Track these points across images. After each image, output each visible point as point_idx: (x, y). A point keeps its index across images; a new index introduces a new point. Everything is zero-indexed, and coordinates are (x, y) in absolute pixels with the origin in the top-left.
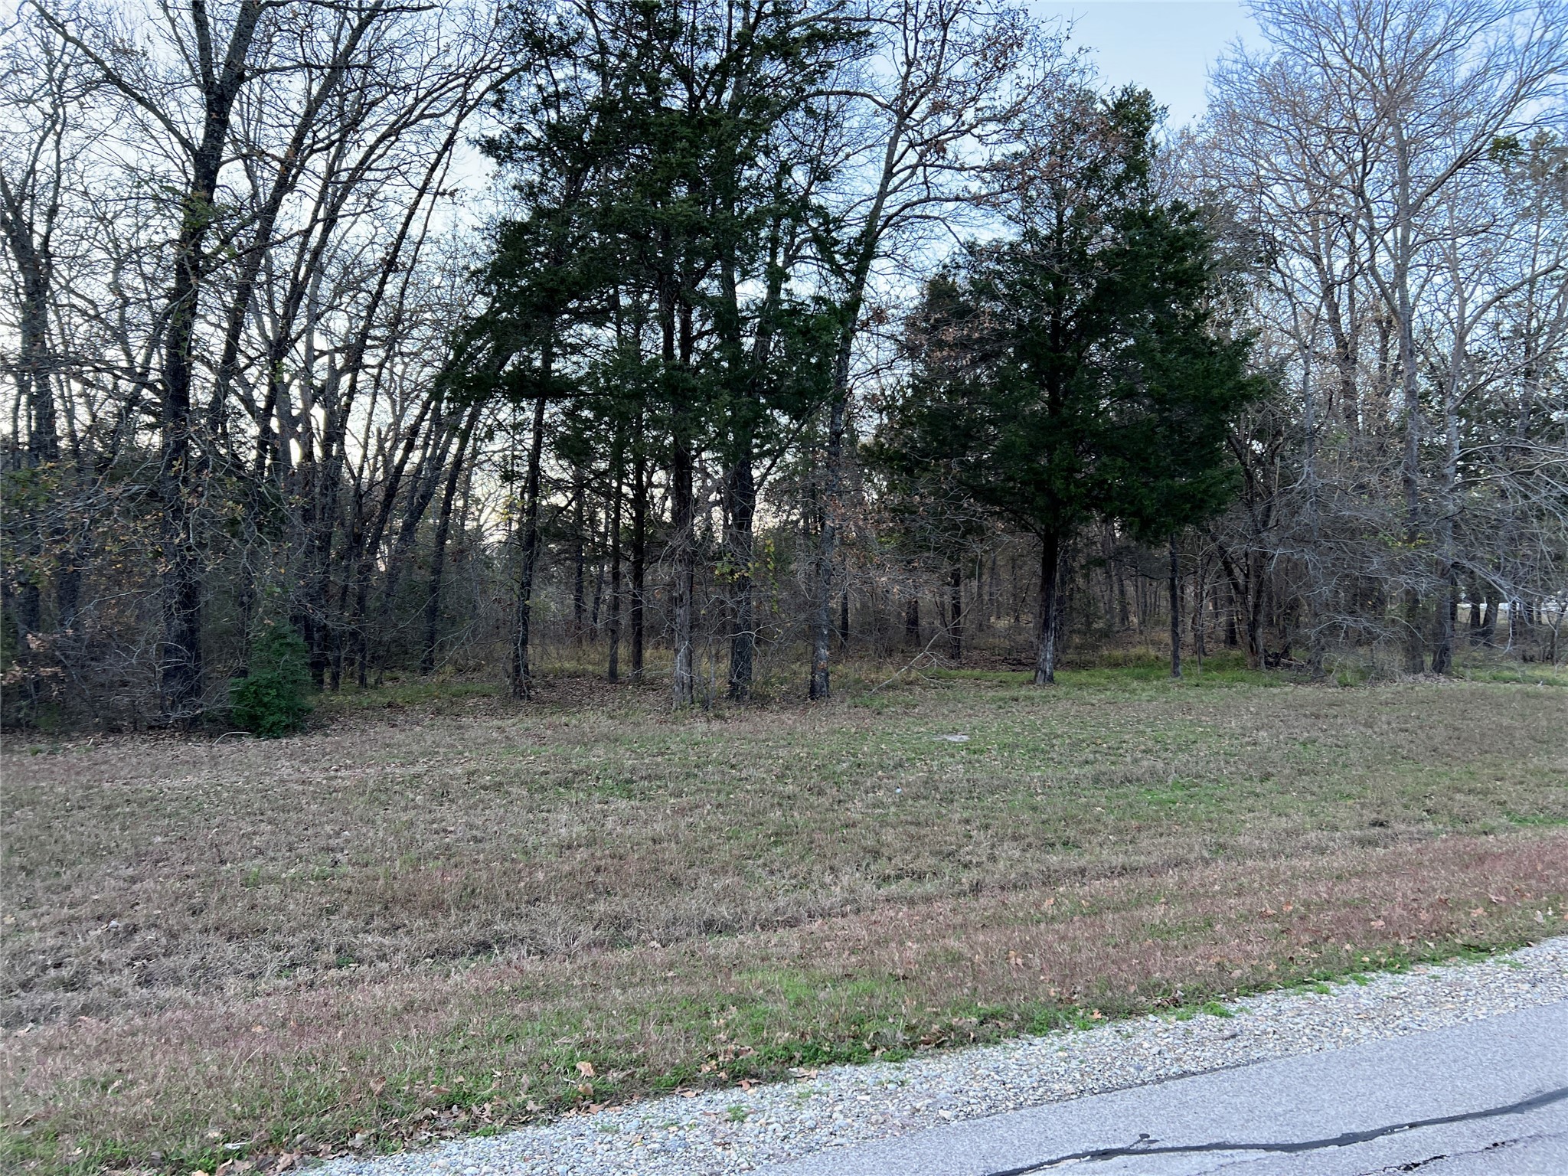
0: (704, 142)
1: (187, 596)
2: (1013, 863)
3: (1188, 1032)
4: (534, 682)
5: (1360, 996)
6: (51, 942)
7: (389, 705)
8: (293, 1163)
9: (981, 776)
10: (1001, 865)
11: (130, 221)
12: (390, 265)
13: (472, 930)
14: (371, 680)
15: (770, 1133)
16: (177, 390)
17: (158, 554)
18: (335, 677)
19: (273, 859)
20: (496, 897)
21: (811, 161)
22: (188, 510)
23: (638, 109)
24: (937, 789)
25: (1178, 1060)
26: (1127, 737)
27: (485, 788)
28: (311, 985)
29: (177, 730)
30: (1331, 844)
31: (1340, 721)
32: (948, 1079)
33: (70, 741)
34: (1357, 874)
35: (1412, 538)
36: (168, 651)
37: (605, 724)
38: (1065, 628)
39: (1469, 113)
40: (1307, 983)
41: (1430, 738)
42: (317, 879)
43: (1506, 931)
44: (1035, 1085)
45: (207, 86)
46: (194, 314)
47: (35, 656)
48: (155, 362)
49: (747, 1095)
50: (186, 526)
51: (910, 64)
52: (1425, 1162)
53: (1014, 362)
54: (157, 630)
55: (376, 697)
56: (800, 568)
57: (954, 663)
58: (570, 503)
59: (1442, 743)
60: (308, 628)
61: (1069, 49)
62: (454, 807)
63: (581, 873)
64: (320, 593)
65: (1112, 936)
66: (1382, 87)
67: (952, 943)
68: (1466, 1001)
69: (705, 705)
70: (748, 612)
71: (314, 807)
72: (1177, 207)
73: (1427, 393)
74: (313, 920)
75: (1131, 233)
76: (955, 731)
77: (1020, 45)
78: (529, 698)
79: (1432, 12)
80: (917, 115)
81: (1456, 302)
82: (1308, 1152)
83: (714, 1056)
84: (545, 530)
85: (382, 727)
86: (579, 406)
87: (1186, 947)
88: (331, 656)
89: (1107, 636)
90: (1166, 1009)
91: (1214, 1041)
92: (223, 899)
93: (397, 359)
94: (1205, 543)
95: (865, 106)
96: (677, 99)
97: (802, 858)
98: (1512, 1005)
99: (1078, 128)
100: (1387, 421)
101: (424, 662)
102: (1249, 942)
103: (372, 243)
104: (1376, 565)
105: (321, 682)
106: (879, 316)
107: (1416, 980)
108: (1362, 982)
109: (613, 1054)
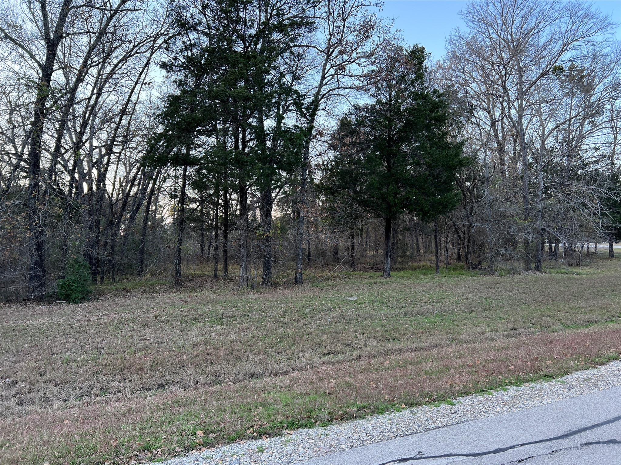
0: (250, 64)
1: (39, 246)
2: (373, 347)
3: (438, 411)
4: (184, 279)
5: (504, 396)
7: (124, 289)
9: (362, 313)
10: (369, 348)
11: (16, 94)
12: (123, 112)
13: (157, 379)
14: (117, 279)
15: (274, 456)
16: (35, 162)
17: (27, 229)
18: (102, 278)
19: (74, 353)
20: (167, 365)
21: (293, 72)
22: (39, 211)
23: (224, 51)
24: (344, 319)
25: (434, 422)
26: (418, 297)
27: (163, 322)
28: (89, 403)
29: (35, 301)
30: (496, 337)
31: (499, 290)
32: (345, 433)
34: (505, 349)
35: (526, 219)
36: (31, 269)
37: (212, 296)
38: (395, 255)
39: (545, 57)
40: (484, 391)
41: (533, 296)
42: (92, 360)
43: (559, 369)
44: (379, 434)
46: (42, 132)
48: (26, 151)
49: (265, 442)
50: (38, 217)
51: (331, 35)
52: (526, 459)
53: (374, 151)
54: (27, 260)
55: (119, 286)
56: (291, 232)
57: (352, 269)
58: (198, 207)
59: (538, 298)
60: (91, 259)
61: (393, 30)
62: (150, 330)
63: (201, 355)
64: (95, 244)
65: (411, 375)
66: (512, 46)
67: (348, 379)
68: (544, 396)
69: (253, 287)
70: (270, 250)
71: (92, 331)
72: (435, 91)
73: (531, 163)
74: (90, 377)
75: (417, 101)
76: (352, 296)
77: (373, 29)
78: (181, 286)
79: (530, 18)
80: (334, 55)
81: (541, 129)
82: (482, 456)
83: (252, 427)
84: (188, 218)
85: (121, 298)
86: (201, 168)
87: (438, 379)
88: (100, 270)
89: (411, 258)
90: (430, 403)
91: (448, 415)
92: (53, 369)
93: (128, 150)
94: (448, 221)
95: (313, 51)
96: (239, 47)
97: (290, 347)
98: (561, 397)
99: (397, 61)
100: (517, 174)
101: (139, 271)
102: (463, 376)
103: (117, 103)
104: (513, 229)
105: (96, 280)
106: (320, 133)
107: (525, 389)
108: (505, 390)
109: (211, 427)
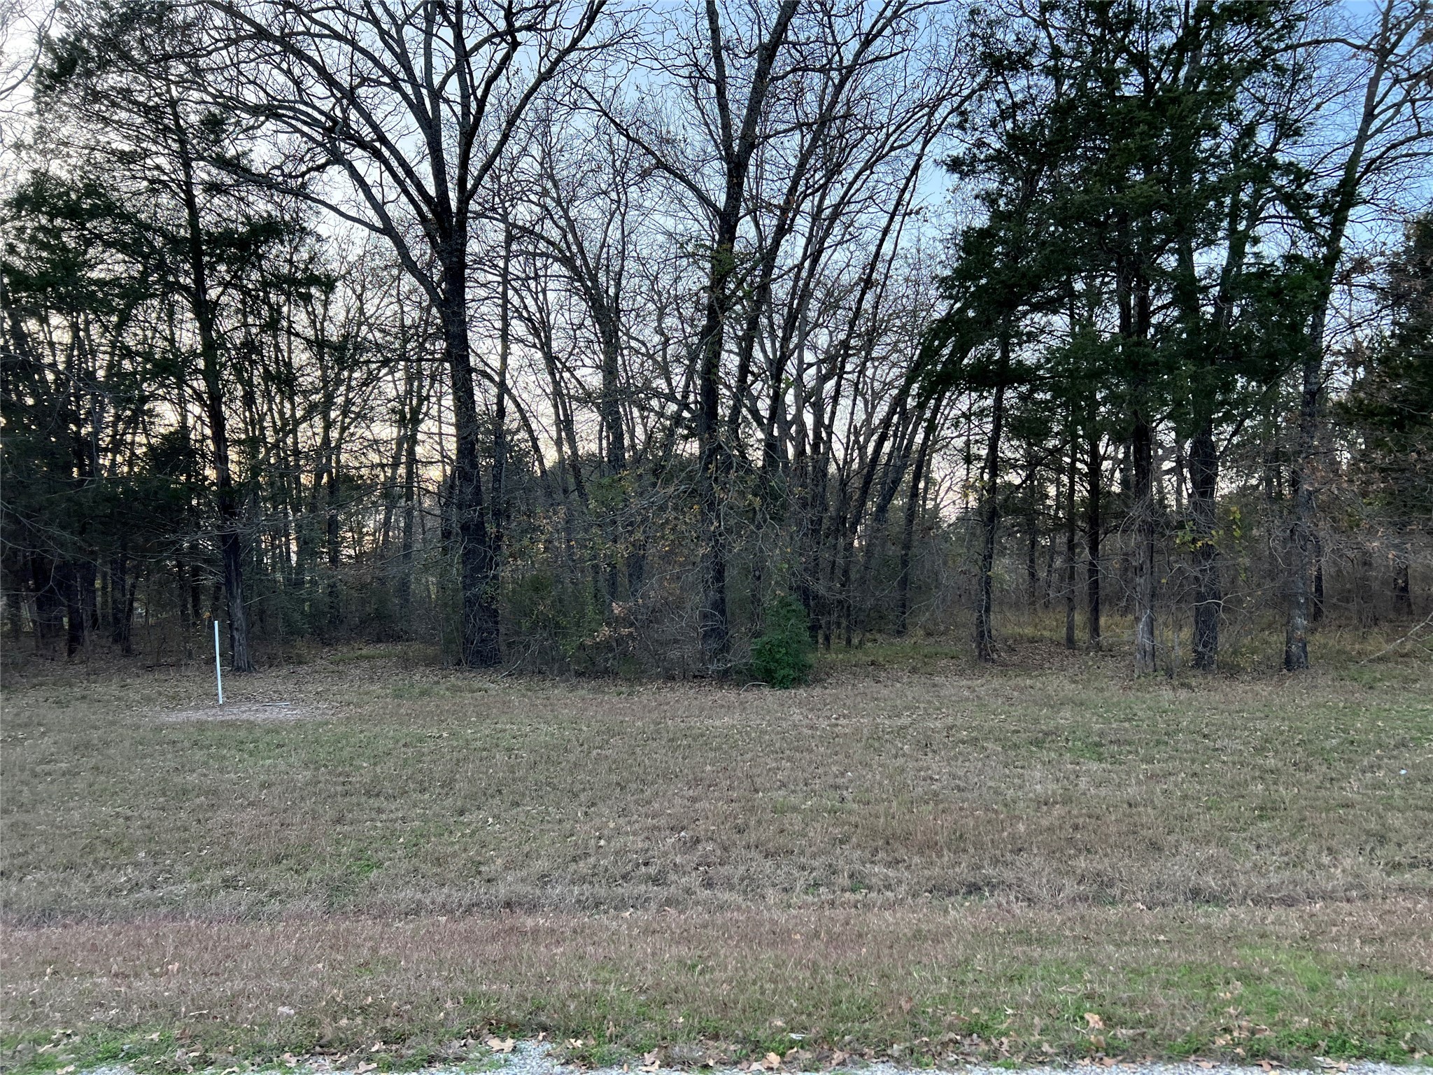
0: (1164, 121)
1: (719, 572)
4: (997, 646)
6: (640, 845)
7: (873, 663)
8: (844, 1060)
12: (868, 283)
13: (963, 871)
14: (855, 641)
16: (709, 407)
18: (827, 638)
19: (793, 792)
20: (983, 843)
21: (1277, 119)
22: (719, 504)
23: (1096, 103)
27: (963, 742)
28: (832, 904)
29: (714, 679)
33: (641, 685)
36: (706, 616)
37: (1068, 688)
42: (829, 812)
45: (729, 157)
46: (721, 346)
47: (617, 619)
50: (718, 517)
54: (697, 600)
55: (861, 657)
58: (1023, 481)
60: (807, 597)
62: (937, 757)
63: (1061, 828)
64: (814, 569)
69: (1169, 672)
70: (1214, 581)
71: (822, 749)
74: (829, 847)
78: (993, 661)
80: (1402, 49)
83: (1227, 1030)
84: (1004, 506)
85: (869, 682)
86: (1035, 389)
88: (823, 620)
92: (759, 822)
95: (1338, 52)
96: (1132, 86)
97: (1294, 835)
101: (898, 626)
103: (848, 266)
105: (817, 642)
106: (1360, 267)
109: (1120, 1011)
